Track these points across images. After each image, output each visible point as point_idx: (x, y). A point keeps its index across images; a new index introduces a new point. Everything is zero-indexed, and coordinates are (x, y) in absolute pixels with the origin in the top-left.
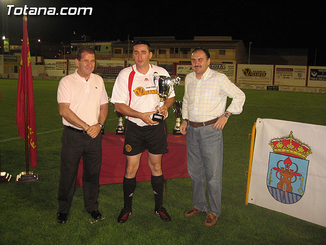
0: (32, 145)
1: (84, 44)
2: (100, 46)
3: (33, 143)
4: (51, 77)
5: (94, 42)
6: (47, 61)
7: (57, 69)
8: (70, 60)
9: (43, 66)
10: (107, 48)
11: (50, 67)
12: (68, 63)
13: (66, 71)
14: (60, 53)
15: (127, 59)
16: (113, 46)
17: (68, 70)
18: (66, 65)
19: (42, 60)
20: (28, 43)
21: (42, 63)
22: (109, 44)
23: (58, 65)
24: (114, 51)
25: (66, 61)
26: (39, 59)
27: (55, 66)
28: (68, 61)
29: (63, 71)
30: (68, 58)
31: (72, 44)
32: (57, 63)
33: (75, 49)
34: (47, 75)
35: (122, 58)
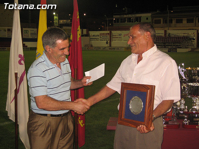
0: (80, 123)
1: (125, 16)
2: (140, 18)
3: (82, 121)
4: (95, 47)
5: (134, 14)
6: (92, 33)
7: (100, 40)
8: (112, 32)
9: (88, 37)
10: (147, 19)
11: (95, 39)
12: (110, 34)
13: (109, 41)
14: (104, 25)
15: (166, 29)
16: (152, 17)
17: (110, 41)
18: (109, 36)
19: (88, 32)
20: (78, 17)
21: (87, 35)
22: (149, 15)
23: (101, 36)
24: (154, 21)
25: (108, 32)
26: (85, 31)
27: (99, 37)
28: (111, 32)
29: (106, 41)
30: (110, 30)
31: (114, 16)
32: (101, 34)
33: (117, 20)
34: (92, 46)
35: (162, 27)
